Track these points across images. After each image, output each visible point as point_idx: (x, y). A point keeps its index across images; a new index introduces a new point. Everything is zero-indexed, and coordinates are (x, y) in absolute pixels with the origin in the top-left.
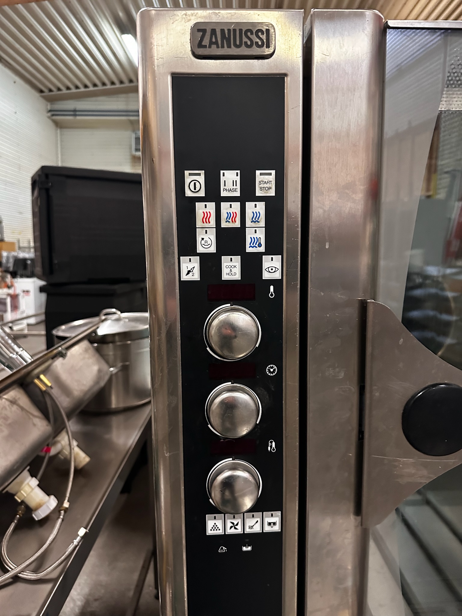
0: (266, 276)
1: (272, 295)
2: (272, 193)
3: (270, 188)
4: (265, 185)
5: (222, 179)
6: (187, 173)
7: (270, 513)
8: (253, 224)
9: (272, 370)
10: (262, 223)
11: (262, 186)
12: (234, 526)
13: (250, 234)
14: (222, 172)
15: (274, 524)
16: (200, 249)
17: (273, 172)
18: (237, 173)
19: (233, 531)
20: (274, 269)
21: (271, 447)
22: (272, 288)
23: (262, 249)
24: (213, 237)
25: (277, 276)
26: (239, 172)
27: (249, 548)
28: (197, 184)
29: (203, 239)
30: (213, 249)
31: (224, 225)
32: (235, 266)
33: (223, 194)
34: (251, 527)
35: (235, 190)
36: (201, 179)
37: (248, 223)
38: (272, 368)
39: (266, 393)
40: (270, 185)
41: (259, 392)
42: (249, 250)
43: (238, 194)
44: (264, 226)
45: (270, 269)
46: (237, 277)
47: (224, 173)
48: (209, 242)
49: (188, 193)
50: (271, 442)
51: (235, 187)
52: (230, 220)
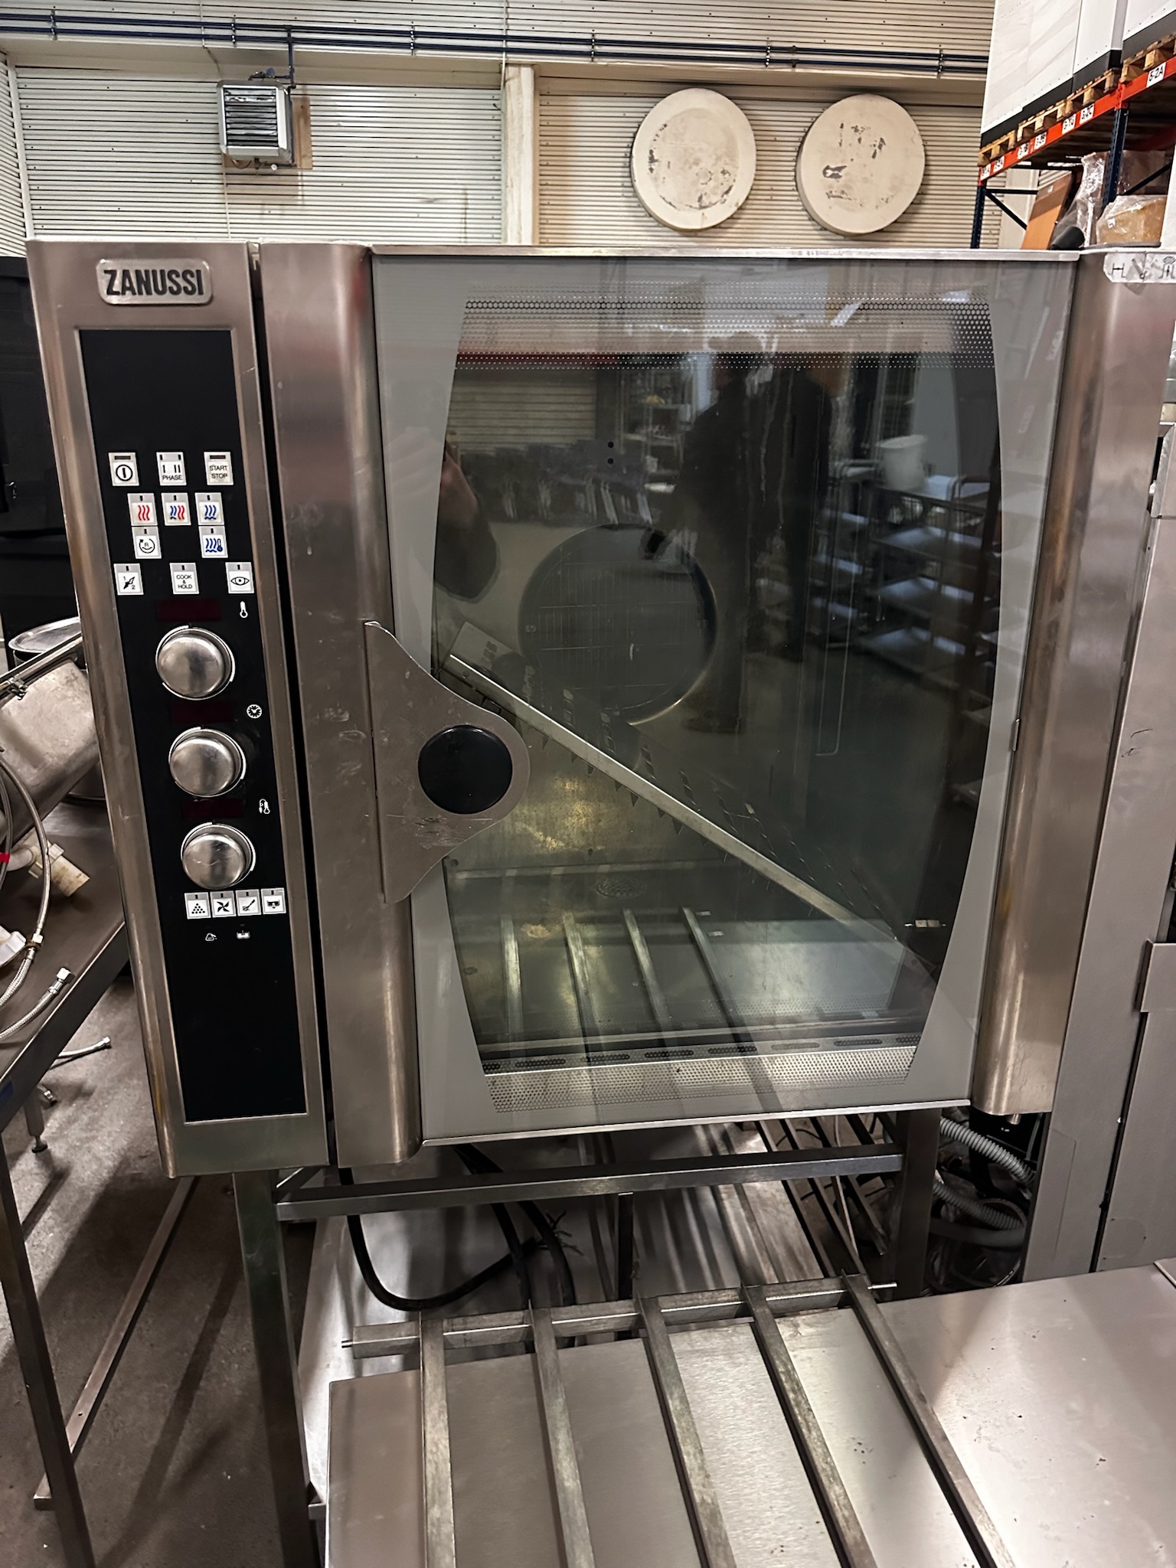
0: (233, 589)
1: (244, 614)
2: (229, 481)
3: (225, 475)
4: (218, 472)
5: (160, 464)
6: (111, 455)
7: (269, 890)
8: (207, 521)
9: (254, 711)
10: (220, 519)
11: (214, 472)
12: (223, 907)
13: (204, 538)
14: (158, 454)
15: (277, 903)
16: (139, 554)
17: (228, 454)
18: (180, 456)
19: (222, 914)
20: (243, 580)
21: (263, 808)
22: (243, 605)
23: (224, 554)
24: (156, 539)
25: (248, 589)
26: (181, 454)
27: (247, 935)
28: (127, 470)
29: (142, 541)
30: (156, 554)
31: (168, 522)
32: (189, 577)
33: (164, 482)
34: (246, 908)
35: (179, 478)
36: (132, 464)
37: (201, 520)
38: (254, 708)
39: (249, 740)
40: (225, 472)
41: (240, 739)
42: (205, 555)
43: (182, 482)
44: (223, 524)
45: (237, 580)
46: (194, 590)
47: (161, 456)
48: (151, 545)
49: (116, 482)
50: (263, 802)
51: (178, 474)
52: (176, 516)
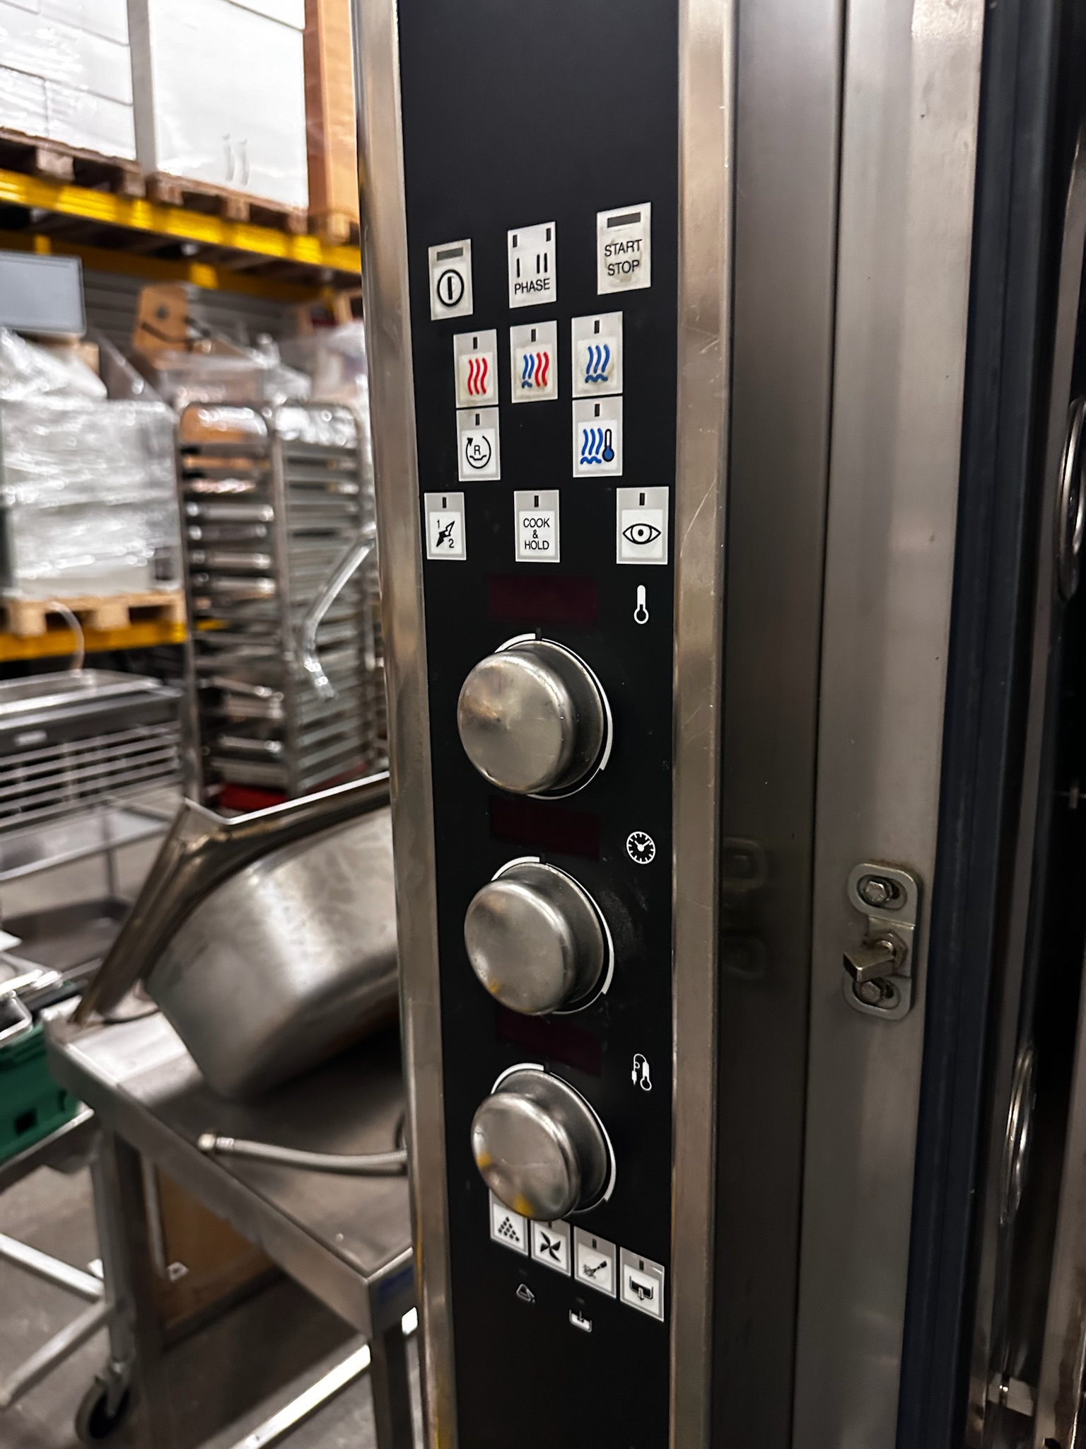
0: (627, 553)
1: (641, 616)
2: (641, 279)
3: (634, 264)
4: (623, 257)
5: (512, 255)
6: (433, 252)
7: (636, 1257)
8: (590, 386)
9: (641, 848)
10: (616, 383)
11: (613, 259)
12: (553, 1249)
13: (583, 423)
14: (511, 234)
15: (647, 1293)
16: (466, 472)
17: (646, 210)
18: (548, 231)
20: (646, 530)
21: (639, 1073)
22: (641, 592)
23: (614, 468)
24: (493, 435)
25: (656, 554)
26: (552, 225)
27: (586, 1325)
28: (455, 280)
29: (470, 441)
30: (492, 472)
31: (519, 395)
32: (545, 523)
33: (517, 300)
34: (591, 1272)
35: (543, 285)
36: (463, 265)
37: (579, 386)
38: (642, 841)
39: (624, 911)
40: (636, 255)
41: (608, 903)
42: (581, 470)
43: (549, 296)
44: (621, 392)
45: (636, 530)
46: (551, 554)
47: (515, 238)
48: (484, 451)
49: (439, 311)
50: (640, 1061)
51: (542, 275)
52: (532, 381)
